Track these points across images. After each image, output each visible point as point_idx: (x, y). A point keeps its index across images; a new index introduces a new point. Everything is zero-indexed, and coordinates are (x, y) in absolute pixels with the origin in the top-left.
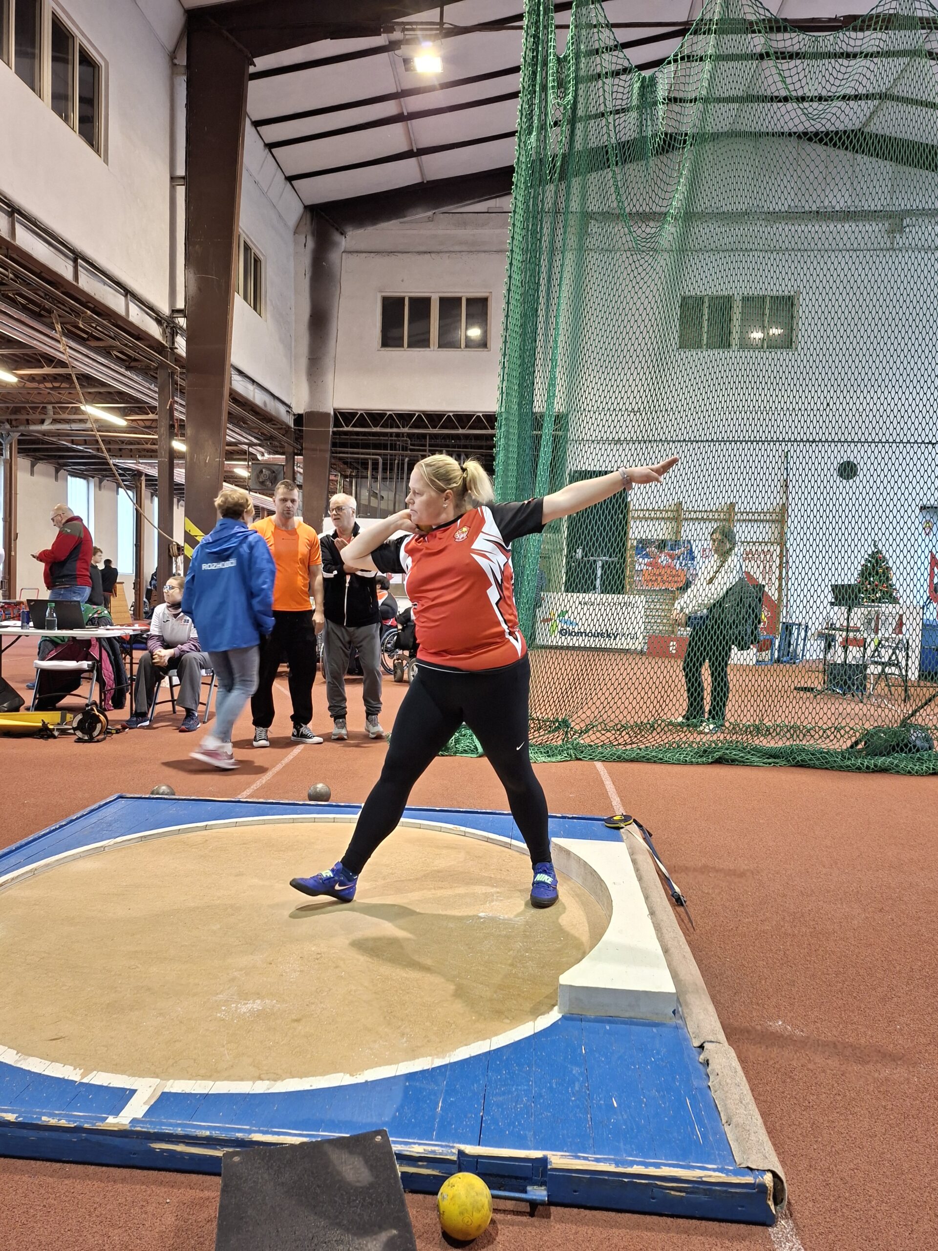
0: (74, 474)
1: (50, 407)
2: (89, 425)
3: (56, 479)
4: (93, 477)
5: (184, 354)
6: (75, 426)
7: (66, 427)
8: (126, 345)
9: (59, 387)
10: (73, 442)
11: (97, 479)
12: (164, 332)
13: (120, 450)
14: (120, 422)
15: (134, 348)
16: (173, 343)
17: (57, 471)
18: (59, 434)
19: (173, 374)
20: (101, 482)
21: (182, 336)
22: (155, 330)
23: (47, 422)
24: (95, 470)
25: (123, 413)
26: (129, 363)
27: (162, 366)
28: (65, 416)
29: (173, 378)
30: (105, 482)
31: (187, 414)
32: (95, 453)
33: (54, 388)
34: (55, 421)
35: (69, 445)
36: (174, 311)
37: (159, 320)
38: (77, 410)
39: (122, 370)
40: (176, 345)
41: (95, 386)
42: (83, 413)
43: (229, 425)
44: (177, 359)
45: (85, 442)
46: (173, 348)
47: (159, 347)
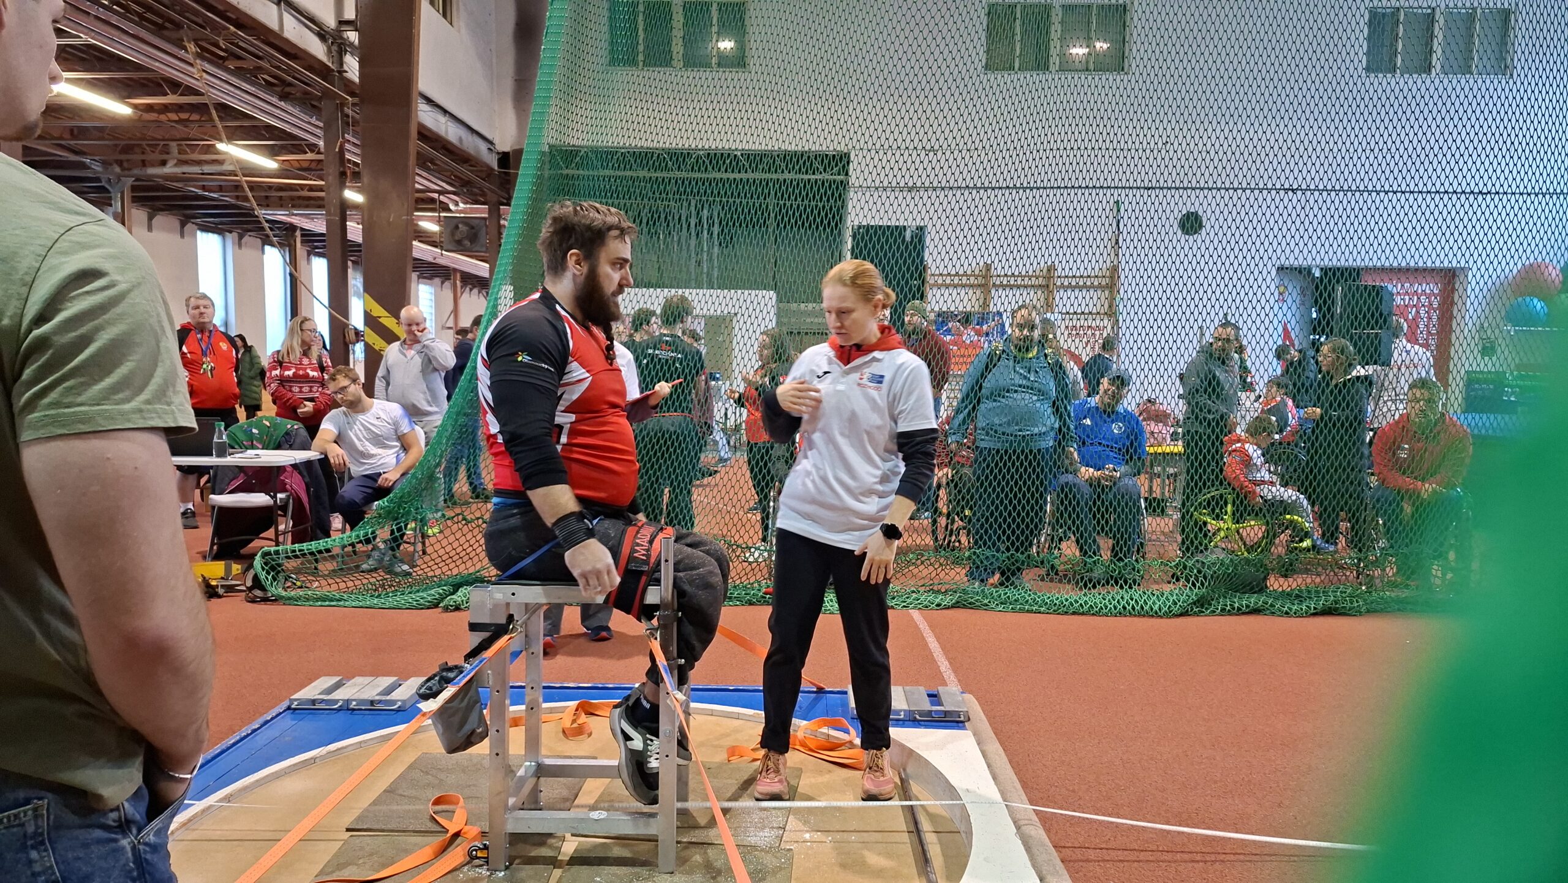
0: (206, 229)
1: (173, 144)
2: (227, 167)
3: (182, 235)
4: (230, 232)
5: (357, 80)
6: (207, 169)
7: (196, 169)
8: (278, 68)
9: (187, 120)
10: (204, 188)
11: (235, 235)
12: (329, 51)
13: (267, 197)
14: (270, 164)
15: (290, 71)
16: (341, 64)
17: (183, 225)
18: (186, 179)
19: (343, 104)
20: (241, 237)
21: (352, 54)
22: (317, 49)
23: (171, 163)
24: (233, 223)
25: (272, 152)
26: (283, 89)
27: (327, 94)
28: (196, 156)
29: (342, 111)
30: (246, 239)
31: (363, 157)
32: (233, 201)
33: (180, 121)
34: (182, 162)
35: (200, 192)
36: (341, 23)
37: (322, 35)
38: (210, 149)
39: (274, 100)
40: (345, 68)
41: (236, 119)
42: (218, 152)
43: (418, 171)
44: (347, 84)
45: (220, 189)
46: (341, 72)
47: (323, 71)
